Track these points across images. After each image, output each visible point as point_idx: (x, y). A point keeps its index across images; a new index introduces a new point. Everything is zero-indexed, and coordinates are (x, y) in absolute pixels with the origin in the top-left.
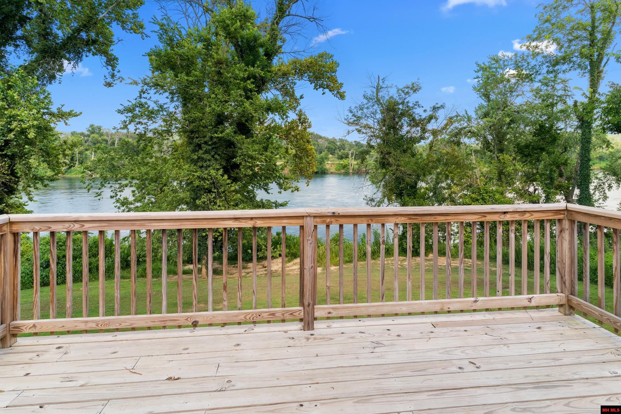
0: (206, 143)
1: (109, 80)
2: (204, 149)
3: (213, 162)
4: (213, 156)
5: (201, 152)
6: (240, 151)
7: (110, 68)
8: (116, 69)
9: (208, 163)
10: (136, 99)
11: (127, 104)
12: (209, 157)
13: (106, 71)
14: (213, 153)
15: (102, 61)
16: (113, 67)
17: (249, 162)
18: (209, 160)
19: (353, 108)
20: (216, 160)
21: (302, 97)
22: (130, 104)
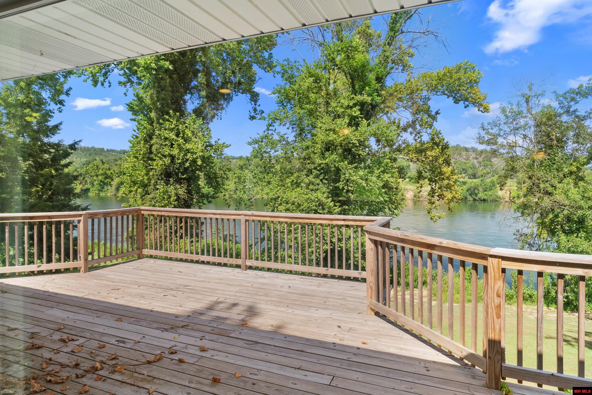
0: (315, 168)
1: (253, 114)
2: (314, 174)
3: (321, 185)
4: (321, 180)
5: (311, 176)
6: (343, 176)
7: (253, 103)
8: (258, 103)
9: (317, 187)
10: (264, 132)
11: (257, 137)
12: (318, 181)
13: (250, 106)
14: (321, 177)
15: (247, 98)
16: (256, 101)
17: (351, 187)
18: (318, 184)
19: (486, 124)
20: (325, 184)
21: (437, 113)
22: (259, 136)
